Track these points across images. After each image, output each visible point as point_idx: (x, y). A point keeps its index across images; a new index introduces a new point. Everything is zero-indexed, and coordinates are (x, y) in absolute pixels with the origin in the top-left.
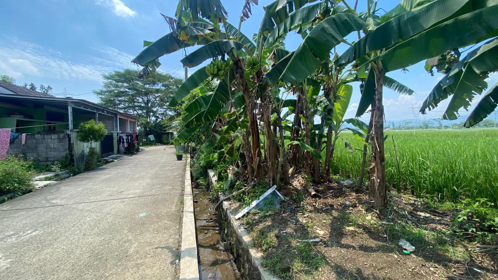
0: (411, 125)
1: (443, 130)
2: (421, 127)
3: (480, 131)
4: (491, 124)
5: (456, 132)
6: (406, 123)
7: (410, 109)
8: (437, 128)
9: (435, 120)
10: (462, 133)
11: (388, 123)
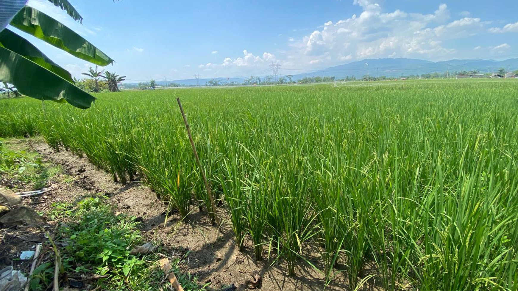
0: (272, 81)
1: (292, 85)
2: (278, 83)
3: (315, 86)
4: (320, 80)
5: (300, 87)
6: (269, 79)
7: (271, 66)
8: (289, 83)
9: (287, 76)
10: (304, 87)
11: (255, 79)
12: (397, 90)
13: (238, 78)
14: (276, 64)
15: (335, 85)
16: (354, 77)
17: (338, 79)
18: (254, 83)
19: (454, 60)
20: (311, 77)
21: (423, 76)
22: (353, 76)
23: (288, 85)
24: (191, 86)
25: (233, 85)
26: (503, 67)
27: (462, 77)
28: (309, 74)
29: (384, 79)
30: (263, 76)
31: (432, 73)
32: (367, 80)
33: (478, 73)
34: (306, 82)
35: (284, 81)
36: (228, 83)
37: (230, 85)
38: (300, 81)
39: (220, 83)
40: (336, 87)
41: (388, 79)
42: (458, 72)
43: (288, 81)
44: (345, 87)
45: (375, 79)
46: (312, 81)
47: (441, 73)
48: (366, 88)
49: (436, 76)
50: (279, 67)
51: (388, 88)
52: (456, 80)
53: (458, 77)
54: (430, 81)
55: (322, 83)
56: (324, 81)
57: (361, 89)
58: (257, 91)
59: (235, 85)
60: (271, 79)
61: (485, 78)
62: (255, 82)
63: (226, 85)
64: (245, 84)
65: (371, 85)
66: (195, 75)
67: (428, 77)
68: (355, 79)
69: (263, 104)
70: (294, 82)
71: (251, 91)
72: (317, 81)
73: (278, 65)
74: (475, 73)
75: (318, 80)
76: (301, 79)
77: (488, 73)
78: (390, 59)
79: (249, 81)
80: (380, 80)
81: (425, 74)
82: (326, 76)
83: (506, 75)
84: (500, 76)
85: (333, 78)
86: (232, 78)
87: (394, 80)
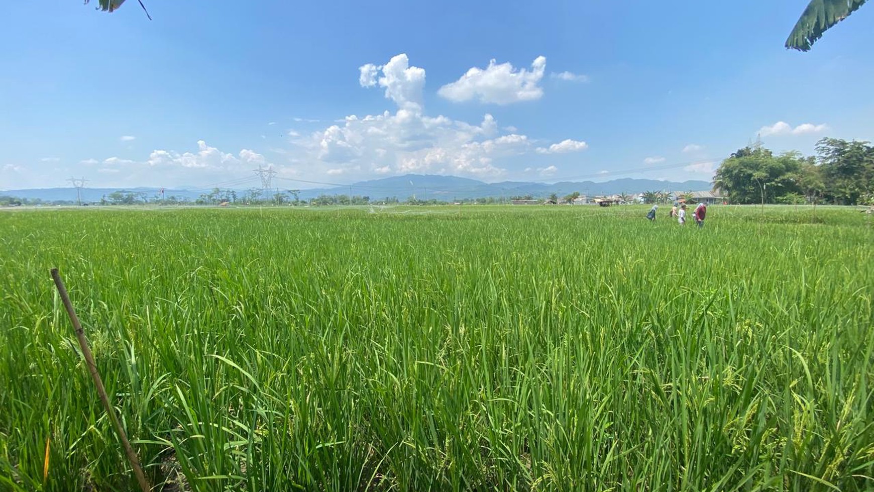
0: (260, 198)
1: (299, 207)
2: (273, 202)
4: (346, 201)
6: (254, 194)
7: (258, 172)
8: (293, 203)
9: (290, 191)
11: (225, 193)
12: (453, 220)
13: (184, 191)
14: (268, 169)
15: (372, 211)
16: (396, 199)
17: (373, 201)
18: (223, 201)
19: (507, 182)
20: (332, 196)
21: (478, 200)
22: (395, 197)
23: (293, 207)
24: (61, 203)
25: (173, 203)
26: (555, 192)
27: (518, 204)
28: (328, 190)
29: (435, 203)
30: (241, 188)
31: (487, 198)
32: (413, 204)
33: (532, 199)
34: (325, 203)
35: (285, 199)
36: (160, 198)
37: (166, 203)
38: (313, 200)
39: (140, 198)
40: (375, 215)
41: (440, 203)
42: (513, 196)
43: (293, 199)
44: (386, 215)
45: (424, 203)
46: (334, 201)
47: (496, 198)
48: (416, 218)
49: (492, 201)
50: (274, 174)
51: (442, 218)
52: (513, 208)
53: (514, 203)
54: (487, 207)
55: (350, 207)
56: (354, 202)
57: (409, 218)
58: (232, 217)
59: (180, 203)
60: (259, 194)
61: (539, 205)
62: (224, 198)
63: (157, 202)
64: (201, 203)
65: (421, 213)
66: (73, 180)
67: (483, 202)
68: (397, 201)
69: (249, 245)
70: (304, 202)
71: (217, 216)
72: (342, 202)
73: (270, 171)
74: (529, 198)
75: (344, 201)
76: (316, 198)
77: (541, 198)
78: (439, 176)
79: (210, 197)
80: (430, 204)
81: (479, 198)
82: (357, 195)
83: (559, 201)
84: (554, 203)
85: (367, 198)
86: (169, 188)
87: (447, 205)
